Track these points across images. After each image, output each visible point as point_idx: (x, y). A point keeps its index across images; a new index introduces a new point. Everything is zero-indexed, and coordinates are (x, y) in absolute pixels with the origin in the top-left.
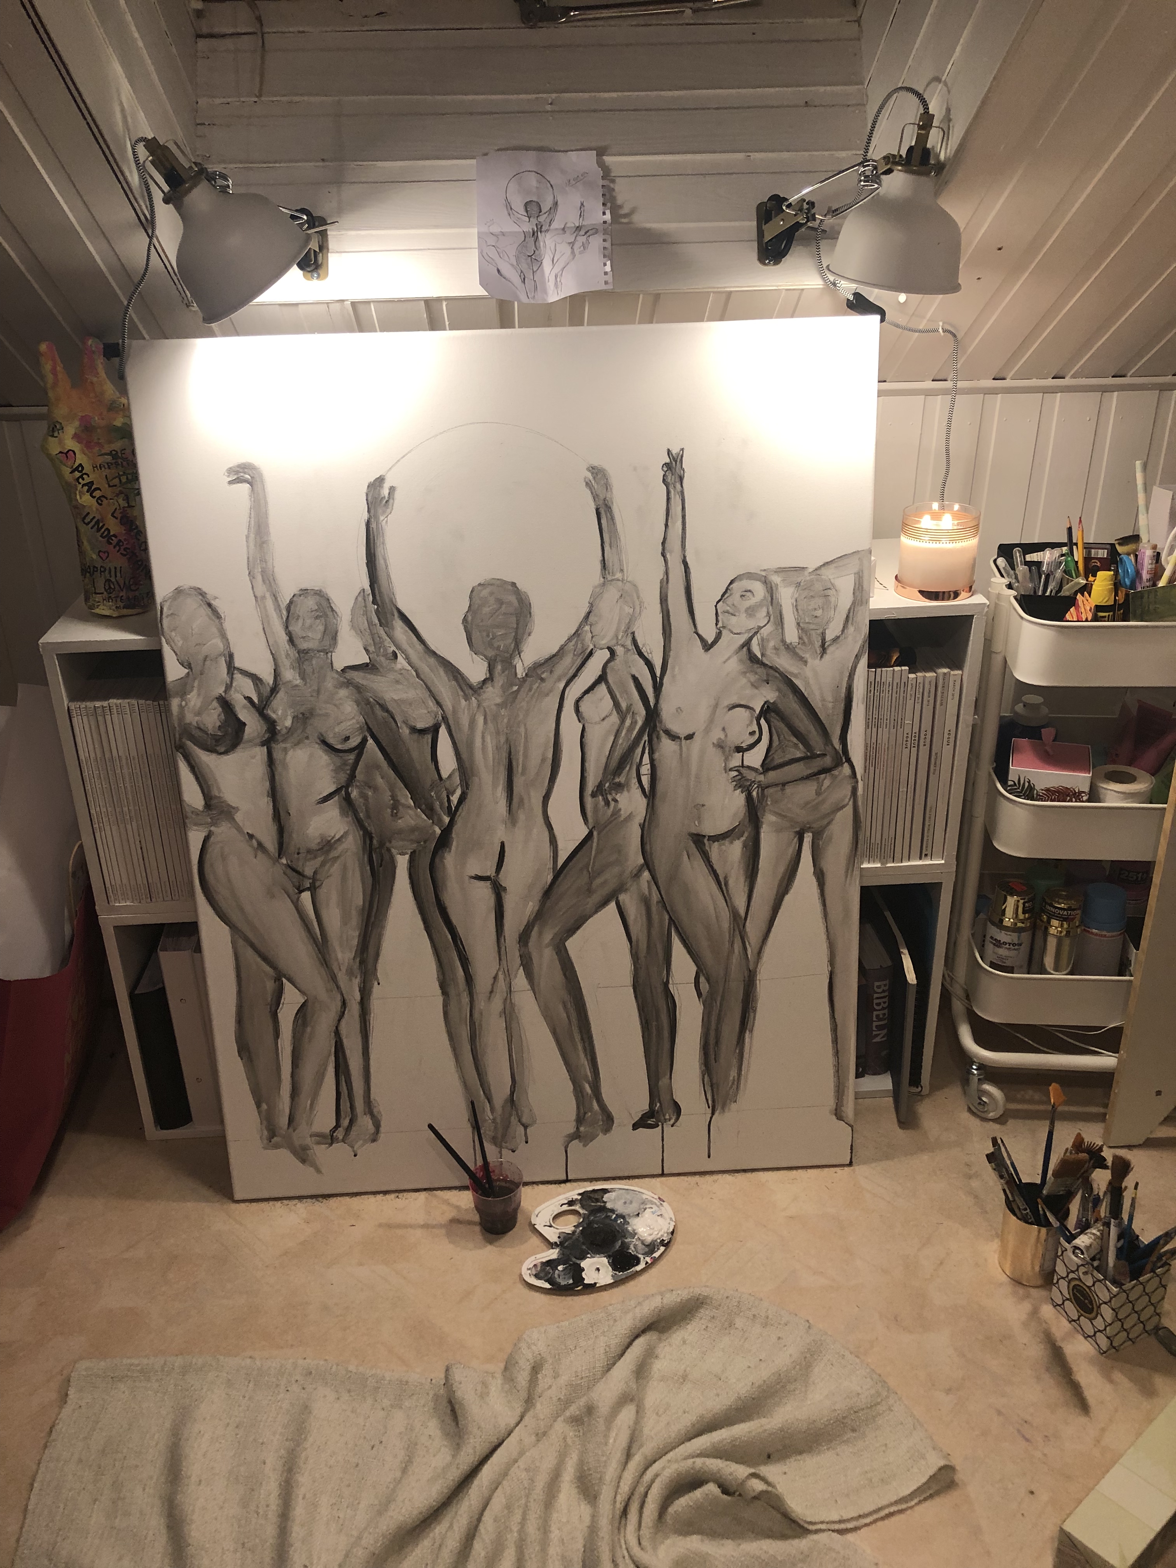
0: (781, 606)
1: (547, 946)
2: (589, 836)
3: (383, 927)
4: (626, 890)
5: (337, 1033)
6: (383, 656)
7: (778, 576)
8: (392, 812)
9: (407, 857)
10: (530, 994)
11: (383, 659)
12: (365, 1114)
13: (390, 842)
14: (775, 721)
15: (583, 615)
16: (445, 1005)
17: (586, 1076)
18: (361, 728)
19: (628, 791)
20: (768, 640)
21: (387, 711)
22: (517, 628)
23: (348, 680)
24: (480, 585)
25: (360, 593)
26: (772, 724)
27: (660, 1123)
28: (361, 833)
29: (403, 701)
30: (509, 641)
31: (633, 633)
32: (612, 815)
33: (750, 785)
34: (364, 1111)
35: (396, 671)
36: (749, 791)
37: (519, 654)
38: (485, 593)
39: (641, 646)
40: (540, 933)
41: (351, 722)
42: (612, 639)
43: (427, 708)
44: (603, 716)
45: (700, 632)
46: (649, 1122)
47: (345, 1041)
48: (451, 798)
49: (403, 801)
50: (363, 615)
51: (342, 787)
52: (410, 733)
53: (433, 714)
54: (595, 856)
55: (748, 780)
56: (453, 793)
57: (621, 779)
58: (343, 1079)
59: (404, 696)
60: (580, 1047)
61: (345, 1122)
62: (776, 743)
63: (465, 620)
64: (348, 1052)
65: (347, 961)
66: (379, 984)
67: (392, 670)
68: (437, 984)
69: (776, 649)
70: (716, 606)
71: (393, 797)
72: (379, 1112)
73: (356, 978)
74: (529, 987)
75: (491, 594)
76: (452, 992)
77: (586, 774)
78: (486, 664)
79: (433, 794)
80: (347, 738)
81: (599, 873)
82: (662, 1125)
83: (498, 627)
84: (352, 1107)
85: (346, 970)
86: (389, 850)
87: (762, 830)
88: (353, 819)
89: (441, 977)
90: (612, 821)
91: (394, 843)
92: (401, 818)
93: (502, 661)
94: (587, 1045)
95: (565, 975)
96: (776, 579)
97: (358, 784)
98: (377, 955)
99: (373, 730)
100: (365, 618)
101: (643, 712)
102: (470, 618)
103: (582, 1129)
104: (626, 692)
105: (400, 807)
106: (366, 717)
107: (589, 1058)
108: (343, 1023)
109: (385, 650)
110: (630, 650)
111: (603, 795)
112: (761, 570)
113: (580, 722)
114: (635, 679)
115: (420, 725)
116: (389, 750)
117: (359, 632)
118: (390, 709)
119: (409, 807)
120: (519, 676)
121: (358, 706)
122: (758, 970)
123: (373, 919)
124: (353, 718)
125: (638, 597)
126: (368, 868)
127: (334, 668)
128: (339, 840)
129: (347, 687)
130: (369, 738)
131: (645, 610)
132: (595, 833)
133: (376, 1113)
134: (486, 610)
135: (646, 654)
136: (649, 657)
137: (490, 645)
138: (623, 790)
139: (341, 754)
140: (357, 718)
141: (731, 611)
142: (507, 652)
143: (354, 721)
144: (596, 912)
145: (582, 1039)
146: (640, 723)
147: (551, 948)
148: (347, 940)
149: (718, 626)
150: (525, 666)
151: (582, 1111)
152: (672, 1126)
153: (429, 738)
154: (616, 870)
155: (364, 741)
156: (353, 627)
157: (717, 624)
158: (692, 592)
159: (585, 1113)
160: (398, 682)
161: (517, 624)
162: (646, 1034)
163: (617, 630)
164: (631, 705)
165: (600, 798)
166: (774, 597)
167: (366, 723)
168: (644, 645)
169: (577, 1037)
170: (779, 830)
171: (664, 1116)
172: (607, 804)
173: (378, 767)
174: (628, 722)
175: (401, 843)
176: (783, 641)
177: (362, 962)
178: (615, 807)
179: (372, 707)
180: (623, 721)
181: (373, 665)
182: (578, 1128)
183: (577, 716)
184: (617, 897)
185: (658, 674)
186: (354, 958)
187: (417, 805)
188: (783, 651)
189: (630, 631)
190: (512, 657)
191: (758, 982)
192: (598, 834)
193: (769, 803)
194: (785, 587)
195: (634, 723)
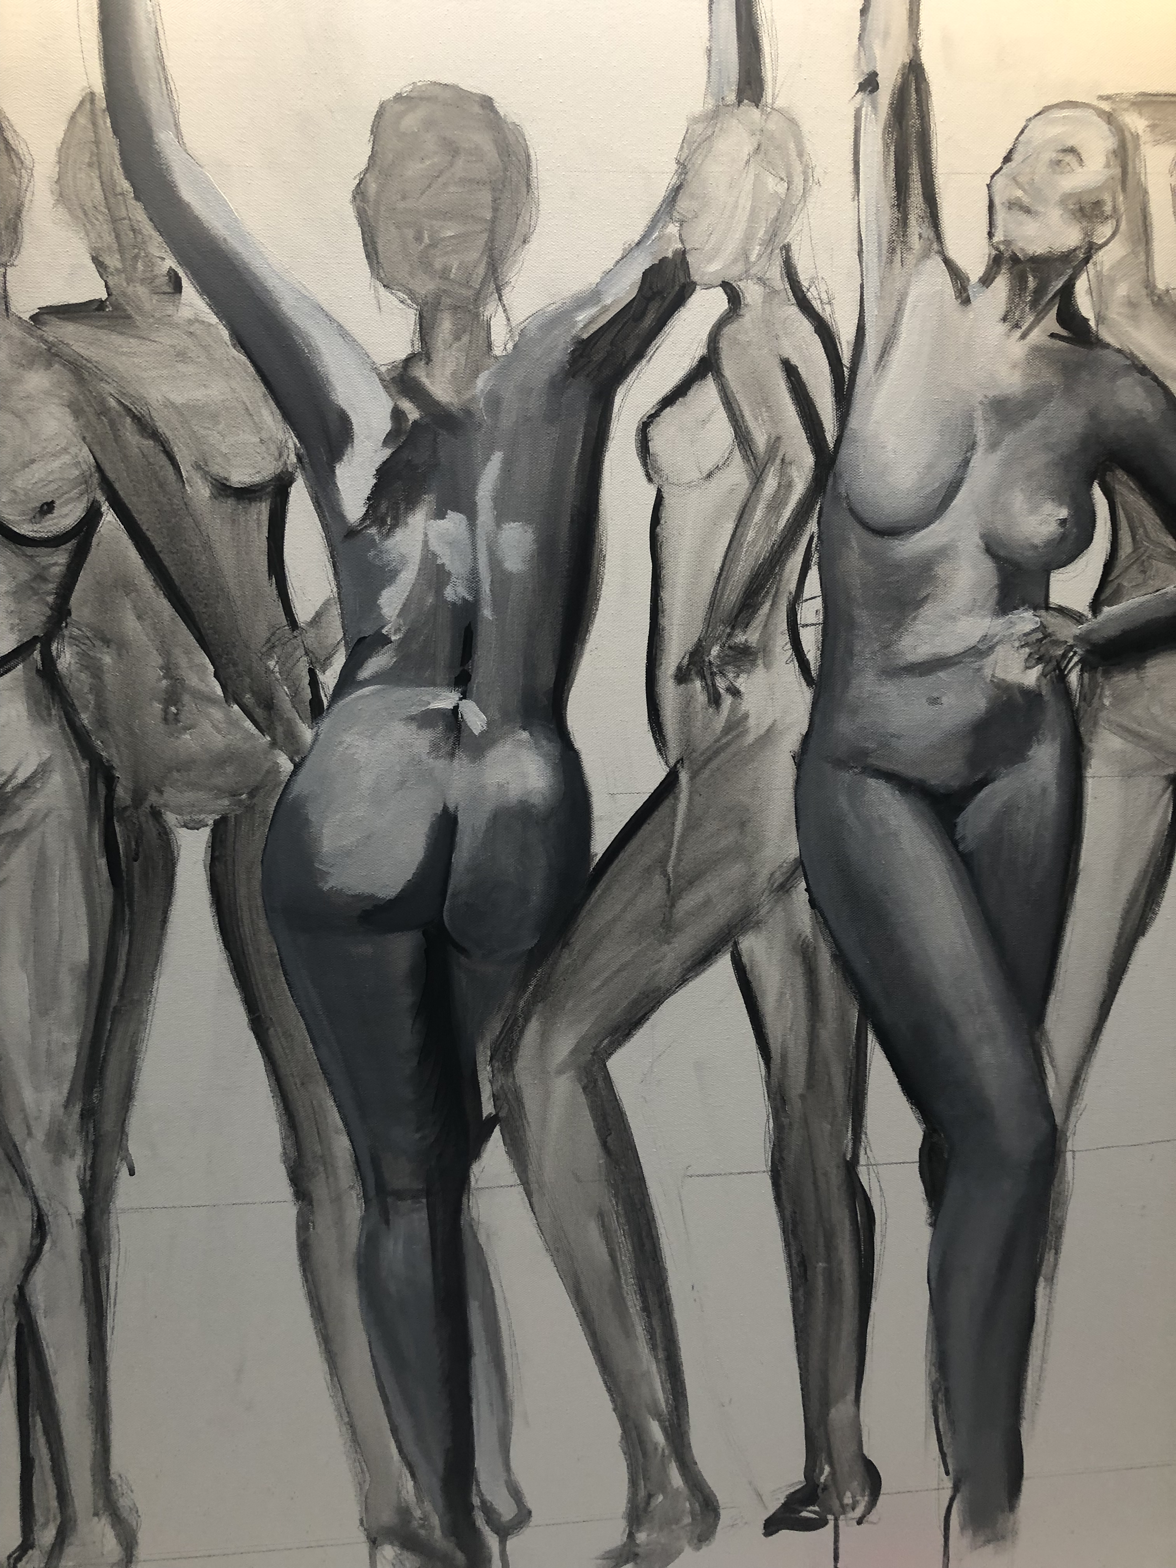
0: (1146, 192)
1: (560, 1072)
2: (668, 786)
3: (142, 1022)
4: (757, 925)
5: (22, 1303)
6: (143, 281)
7: (1140, 113)
8: (166, 711)
9: (204, 835)
10: (518, 1194)
11: (142, 291)
12: (96, 1514)
13: (161, 792)
14: (1125, 491)
15: (660, 192)
16: (304, 1226)
17: (655, 1402)
18: (85, 480)
19: (767, 666)
20: (1113, 281)
21: (154, 435)
22: (494, 220)
23: (50, 346)
24: (398, 98)
25: (82, 103)
26: (1118, 499)
27: (830, 1517)
28: (84, 766)
29: (196, 410)
30: (474, 254)
31: (787, 248)
32: (728, 728)
33: (1064, 656)
34: (95, 1506)
35: (177, 326)
36: (1062, 671)
37: (499, 290)
38: (411, 121)
39: (805, 284)
40: (545, 1037)
41: (56, 464)
42: (735, 261)
43: (258, 428)
44: (708, 466)
45: (953, 253)
46: (804, 1514)
47: (43, 1324)
48: (321, 677)
49: (193, 680)
50: (90, 165)
51: (35, 639)
52: (213, 497)
53: (273, 449)
54: (683, 836)
55: (1057, 643)
56: (325, 664)
57: (750, 636)
58: (39, 1425)
59: (199, 395)
60: (640, 1329)
61: (46, 1536)
62: (1126, 547)
63: (359, 193)
64: (50, 1353)
65: (47, 1109)
66: (132, 1173)
67: (167, 322)
68: (280, 1173)
69: (1132, 304)
70: (989, 186)
71: (169, 670)
72: (135, 1510)
73: (72, 1156)
74: (514, 1178)
75: (429, 124)
76: (320, 1190)
77: (664, 622)
78: (412, 316)
79: (272, 664)
80: (47, 508)
81: (693, 880)
82: (836, 1520)
83: (446, 215)
84: (63, 1496)
85: (48, 1135)
86: (156, 814)
87: (1089, 772)
88: (62, 727)
89: (293, 1154)
90: (728, 744)
91: (171, 795)
92: (186, 728)
93: (455, 308)
94: (656, 1322)
95: (604, 1145)
96: (1136, 123)
97: (76, 632)
98: (128, 1095)
99: (117, 486)
100: (95, 174)
101: (809, 459)
102: (372, 188)
103: (642, 1537)
104: (765, 402)
105: (186, 698)
106: (96, 448)
107: (661, 1355)
108: (39, 1275)
109: (150, 264)
110: (775, 292)
111: (703, 678)
112: (1101, 98)
113: (650, 480)
114: (790, 371)
115: (240, 477)
116: (158, 542)
117: (81, 215)
118: (162, 428)
119: (211, 700)
120: (498, 351)
121: (77, 418)
122: (1071, 1126)
123: (115, 998)
124: (65, 450)
125: (800, 155)
126: (103, 862)
127: (13, 309)
128: (25, 785)
129: (49, 365)
130: (105, 507)
131: (815, 188)
132: (684, 777)
133: (125, 1514)
134: (414, 169)
135: (816, 304)
136: (825, 312)
137: (425, 263)
138: (753, 663)
139: (29, 551)
140: (73, 450)
141: (1026, 200)
142: (467, 285)
143: (66, 458)
144: (683, 980)
145: (646, 1309)
146: (799, 488)
147: (571, 1074)
148: (49, 1054)
149: (995, 239)
150: (514, 324)
151: (642, 1493)
152: (860, 1522)
153: (262, 510)
154: (735, 871)
155: (92, 516)
156: (62, 198)
157: (990, 235)
158: (934, 144)
159: (650, 1496)
160: (182, 356)
161: (495, 210)
162: (801, 1292)
163: (748, 237)
164: (778, 438)
165: (698, 684)
166: (1130, 169)
167: (99, 468)
168: (812, 282)
169: (633, 1303)
170: (1128, 774)
171: (840, 1498)
172: (715, 700)
173: (127, 586)
174: (770, 484)
175: (190, 796)
176: (1149, 284)
177: (89, 1114)
178: (733, 709)
179: (112, 423)
180: (757, 481)
181: (117, 307)
182: (631, 1536)
183: (645, 464)
184: (736, 944)
185: (846, 359)
186: (67, 1105)
187: (232, 695)
188: (1147, 311)
189: (779, 242)
190: (478, 298)
191: (1069, 1155)
192: (692, 778)
193: (1107, 702)
194: (1157, 143)
195: (785, 486)
